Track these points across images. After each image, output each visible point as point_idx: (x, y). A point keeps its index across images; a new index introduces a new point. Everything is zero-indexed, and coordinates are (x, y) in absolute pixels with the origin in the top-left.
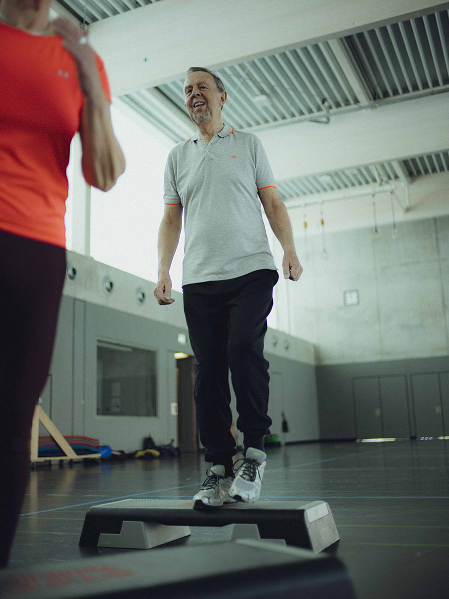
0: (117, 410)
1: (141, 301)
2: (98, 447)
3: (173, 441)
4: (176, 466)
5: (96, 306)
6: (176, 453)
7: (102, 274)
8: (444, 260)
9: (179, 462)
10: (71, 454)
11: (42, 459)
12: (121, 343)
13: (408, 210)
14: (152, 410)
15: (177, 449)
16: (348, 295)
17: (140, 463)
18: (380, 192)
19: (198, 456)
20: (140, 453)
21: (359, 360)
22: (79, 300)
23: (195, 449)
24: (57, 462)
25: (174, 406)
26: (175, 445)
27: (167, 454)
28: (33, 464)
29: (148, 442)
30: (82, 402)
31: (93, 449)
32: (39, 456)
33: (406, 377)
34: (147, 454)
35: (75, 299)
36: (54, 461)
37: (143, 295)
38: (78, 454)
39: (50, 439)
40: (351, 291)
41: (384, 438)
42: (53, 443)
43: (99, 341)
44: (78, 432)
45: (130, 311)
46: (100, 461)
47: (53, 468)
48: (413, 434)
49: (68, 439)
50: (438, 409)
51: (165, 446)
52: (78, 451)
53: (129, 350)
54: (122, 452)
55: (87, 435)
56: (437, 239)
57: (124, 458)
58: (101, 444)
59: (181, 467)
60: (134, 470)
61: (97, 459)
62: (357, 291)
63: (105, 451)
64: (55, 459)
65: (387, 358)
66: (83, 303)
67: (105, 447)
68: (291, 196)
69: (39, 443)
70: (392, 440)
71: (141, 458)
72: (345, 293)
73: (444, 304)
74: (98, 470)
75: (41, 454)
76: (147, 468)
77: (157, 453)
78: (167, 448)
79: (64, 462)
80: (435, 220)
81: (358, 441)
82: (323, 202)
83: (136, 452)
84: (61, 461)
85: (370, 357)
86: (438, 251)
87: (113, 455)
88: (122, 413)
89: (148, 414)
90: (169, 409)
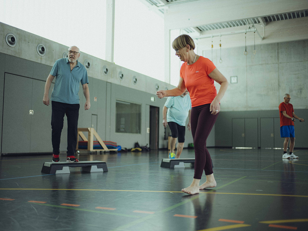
0: (123, 130)
1: (135, 82)
2: (116, 146)
3: (147, 144)
4: (148, 155)
5: (116, 85)
6: (149, 150)
7: (119, 70)
8: (280, 63)
9: (150, 154)
10: (106, 149)
11: (95, 150)
12: (126, 101)
13: (264, 39)
14: (139, 131)
15: (149, 148)
16: (232, 78)
17: (133, 153)
18: (249, 32)
19: (158, 152)
20: (133, 149)
21: (236, 110)
22: (108, 82)
23: (157, 149)
24: (99, 152)
25: (148, 129)
26: (148, 146)
27: (145, 150)
28: (91, 152)
29: (137, 145)
30: (110, 127)
31: (115, 147)
32: (94, 149)
33: (258, 119)
34: (136, 150)
35: (107, 82)
36: (98, 151)
37: (136, 79)
38: (109, 149)
39: (97, 142)
40: (234, 77)
41: (245, 147)
42: (99, 144)
43: (117, 100)
44: (108, 140)
45: (130, 87)
46: (117, 152)
47: (97, 154)
48: (259, 146)
49: (104, 142)
50: (272, 135)
51: (144, 147)
52: (109, 148)
53: (129, 104)
54: (126, 149)
55: (111, 141)
56: (278, 53)
57: (127, 151)
58: (118, 145)
59: (150, 156)
60: (130, 156)
61: (116, 151)
62: (237, 77)
63: (119, 148)
64: (98, 150)
65: (249, 109)
66: (110, 84)
67: (119, 146)
68: (207, 30)
69: (94, 143)
70: (251, 148)
71: (134, 151)
72: (231, 77)
73: (279, 84)
74: (116, 156)
75: (94, 148)
76: (136, 155)
77: (140, 150)
78: (145, 147)
79: (102, 152)
80: (278, 44)
81: (233, 148)
82: (221, 35)
83: (132, 149)
84: (101, 151)
85: (241, 109)
86: (278, 59)
87: (122, 150)
88: (125, 132)
89: (137, 133)
90: (146, 130)
